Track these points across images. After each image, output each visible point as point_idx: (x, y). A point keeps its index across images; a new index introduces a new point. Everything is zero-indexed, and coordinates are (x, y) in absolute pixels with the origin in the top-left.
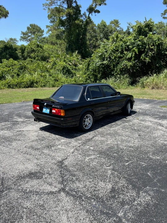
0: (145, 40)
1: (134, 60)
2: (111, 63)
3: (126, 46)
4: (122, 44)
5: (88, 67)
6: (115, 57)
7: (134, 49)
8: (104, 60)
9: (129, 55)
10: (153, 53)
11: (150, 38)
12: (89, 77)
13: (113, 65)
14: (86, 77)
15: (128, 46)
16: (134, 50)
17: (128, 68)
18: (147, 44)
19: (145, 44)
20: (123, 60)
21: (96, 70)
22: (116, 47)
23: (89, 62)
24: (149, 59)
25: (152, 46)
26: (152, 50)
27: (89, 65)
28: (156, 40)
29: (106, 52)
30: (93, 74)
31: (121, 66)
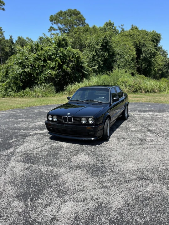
0: (65, 52)
1: (58, 69)
2: (33, 71)
3: (48, 55)
4: (45, 54)
5: (7, 74)
6: (38, 66)
7: (57, 59)
8: (25, 68)
9: (53, 65)
10: (74, 65)
11: (70, 51)
12: (10, 86)
13: (36, 73)
14: (5, 85)
15: (50, 56)
16: (57, 61)
17: (53, 77)
18: (67, 56)
19: (65, 55)
20: (47, 69)
21: (17, 77)
22: (38, 55)
23: (7, 69)
24: (70, 69)
25: (72, 58)
26: (72, 61)
27: (7, 72)
28: (76, 54)
29: (27, 59)
30: (15, 83)
31: (46, 75)
